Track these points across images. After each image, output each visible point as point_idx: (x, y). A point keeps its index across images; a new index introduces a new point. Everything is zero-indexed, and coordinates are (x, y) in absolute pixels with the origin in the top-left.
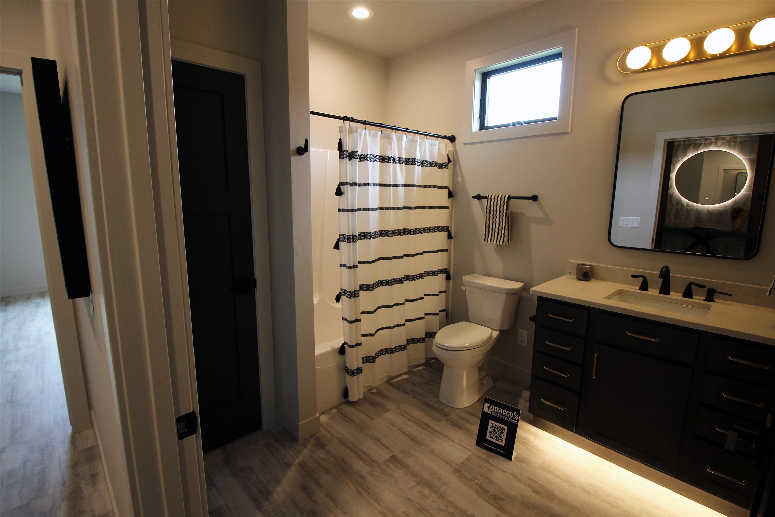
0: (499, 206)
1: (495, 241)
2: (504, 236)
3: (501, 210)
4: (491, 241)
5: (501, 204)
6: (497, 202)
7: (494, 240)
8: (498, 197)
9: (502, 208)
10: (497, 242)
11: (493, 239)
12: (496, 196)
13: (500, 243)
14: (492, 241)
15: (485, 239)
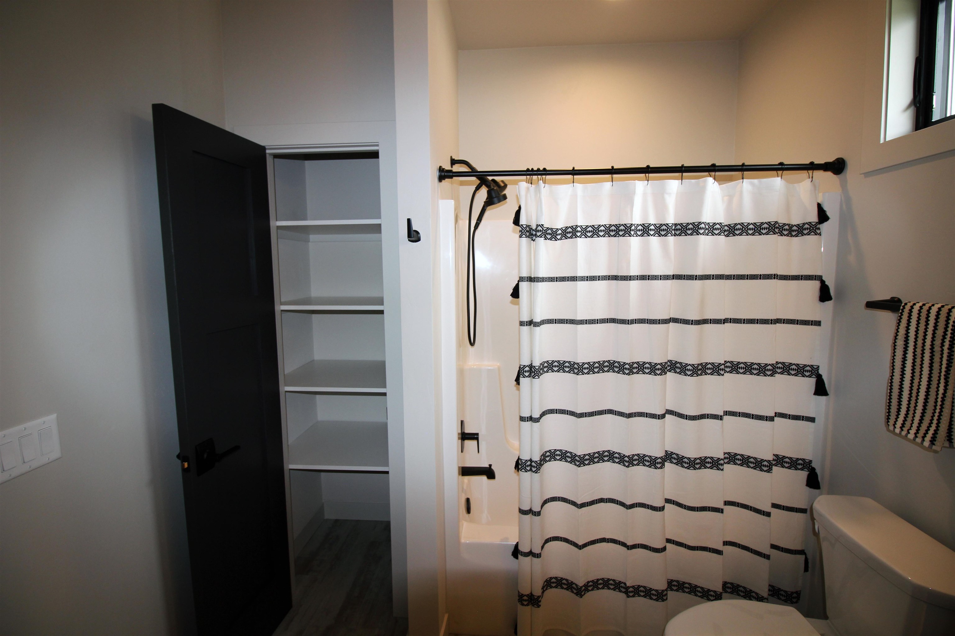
0: (931, 336)
1: (913, 431)
2: (938, 426)
3: (937, 349)
4: (902, 428)
5: (936, 331)
6: (927, 324)
7: (910, 429)
8: (929, 311)
9: (938, 342)
10: (916, 437)
11: (908, 424)
12: (926, 308)
13: (923, 440)
14: (905, 429)
15: (888, 419)
